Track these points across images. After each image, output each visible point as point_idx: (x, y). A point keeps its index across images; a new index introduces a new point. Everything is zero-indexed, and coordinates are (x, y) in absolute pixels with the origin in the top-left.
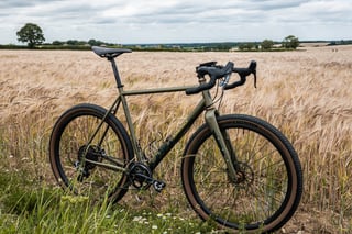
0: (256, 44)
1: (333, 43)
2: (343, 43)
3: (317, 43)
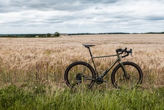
0: (45, 35)
1: (70, 35)
2: (73, 34)
3: (65, 35)
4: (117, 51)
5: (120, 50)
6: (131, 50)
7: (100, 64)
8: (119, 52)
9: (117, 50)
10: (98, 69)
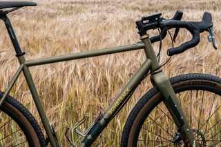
4: (142, 27)
5: (155, 21)
6: (207, 17)
7: (61, 91)
8: (153, 33)
9: (139, 24)
10: (56, 116)
